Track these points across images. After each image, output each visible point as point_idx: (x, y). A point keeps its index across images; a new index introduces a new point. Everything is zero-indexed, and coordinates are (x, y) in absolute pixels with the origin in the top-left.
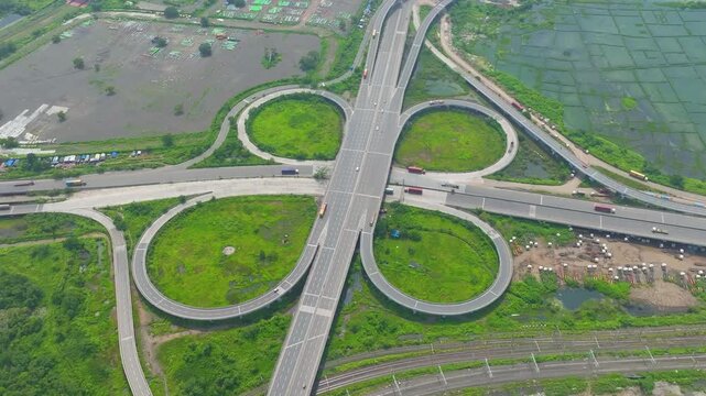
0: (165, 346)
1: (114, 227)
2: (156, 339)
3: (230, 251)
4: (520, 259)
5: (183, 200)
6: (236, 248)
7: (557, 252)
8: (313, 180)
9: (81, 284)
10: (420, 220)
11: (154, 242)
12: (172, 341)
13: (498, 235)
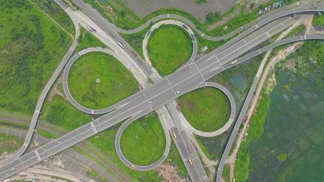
0: (57, 95)
1: (78, 38)
2: (57, 91)
3: (98, 81)
4: (163, 166)
5: (104, 46)
6: (101, 82)
7: (175, 175)
8: (147, 78)
9: (55, 52)
10: (156, 127)
11: (82, 56)
12: (60, 96)
13: (167, 155)
